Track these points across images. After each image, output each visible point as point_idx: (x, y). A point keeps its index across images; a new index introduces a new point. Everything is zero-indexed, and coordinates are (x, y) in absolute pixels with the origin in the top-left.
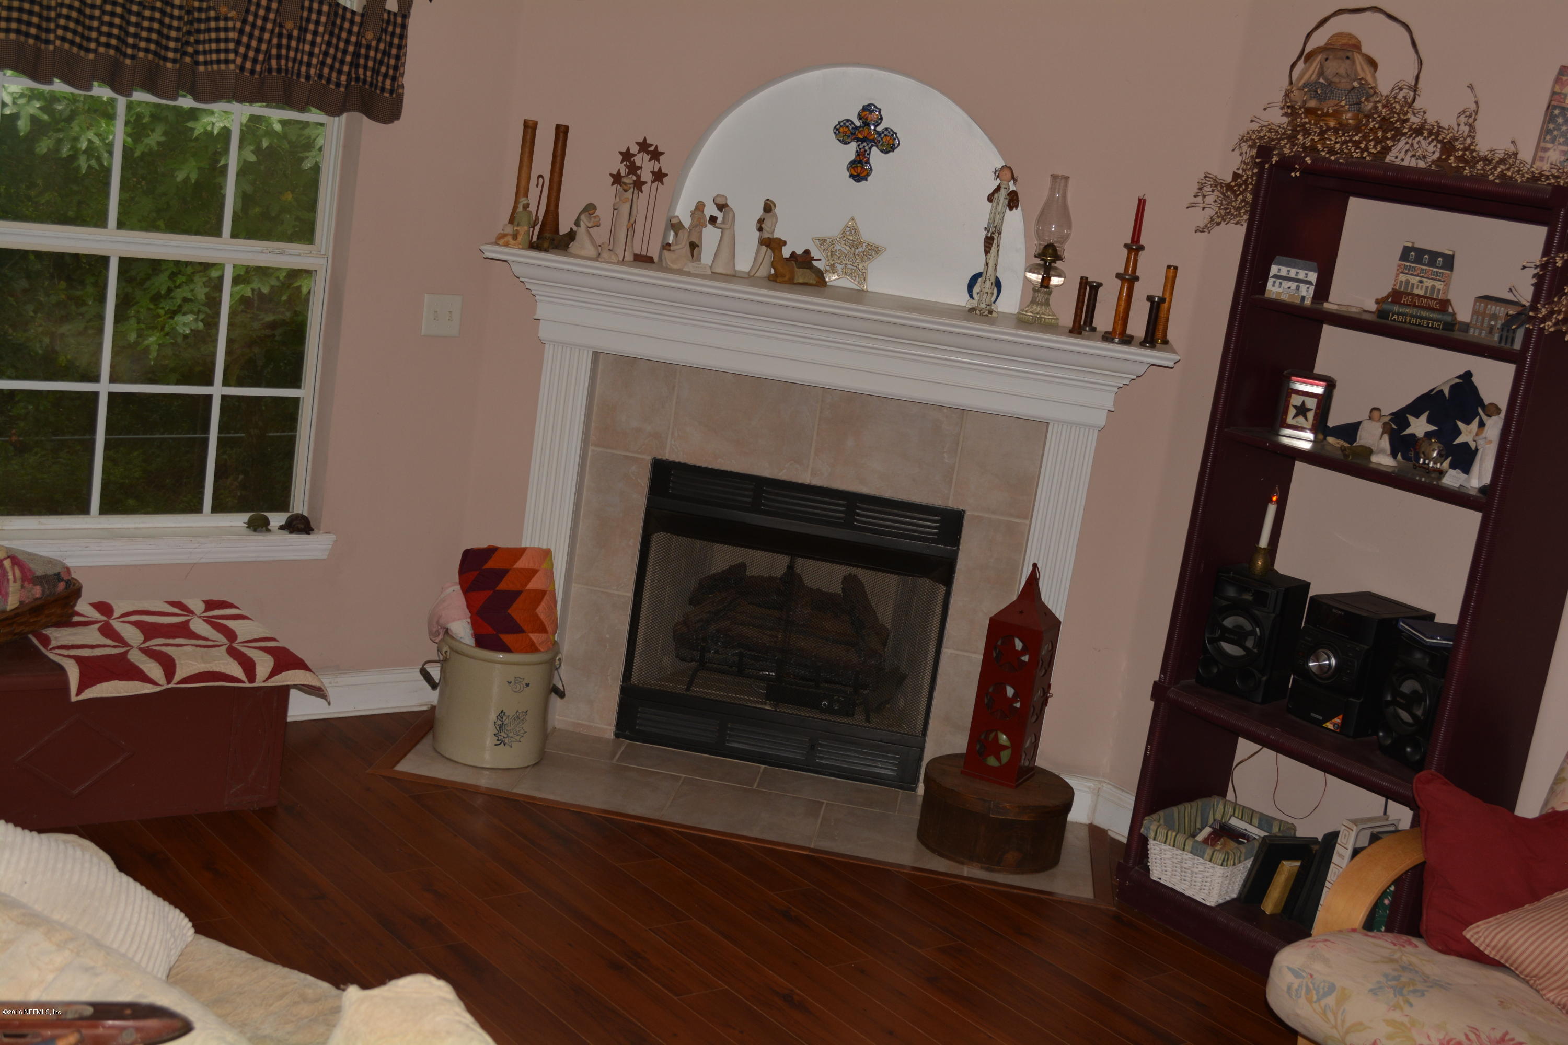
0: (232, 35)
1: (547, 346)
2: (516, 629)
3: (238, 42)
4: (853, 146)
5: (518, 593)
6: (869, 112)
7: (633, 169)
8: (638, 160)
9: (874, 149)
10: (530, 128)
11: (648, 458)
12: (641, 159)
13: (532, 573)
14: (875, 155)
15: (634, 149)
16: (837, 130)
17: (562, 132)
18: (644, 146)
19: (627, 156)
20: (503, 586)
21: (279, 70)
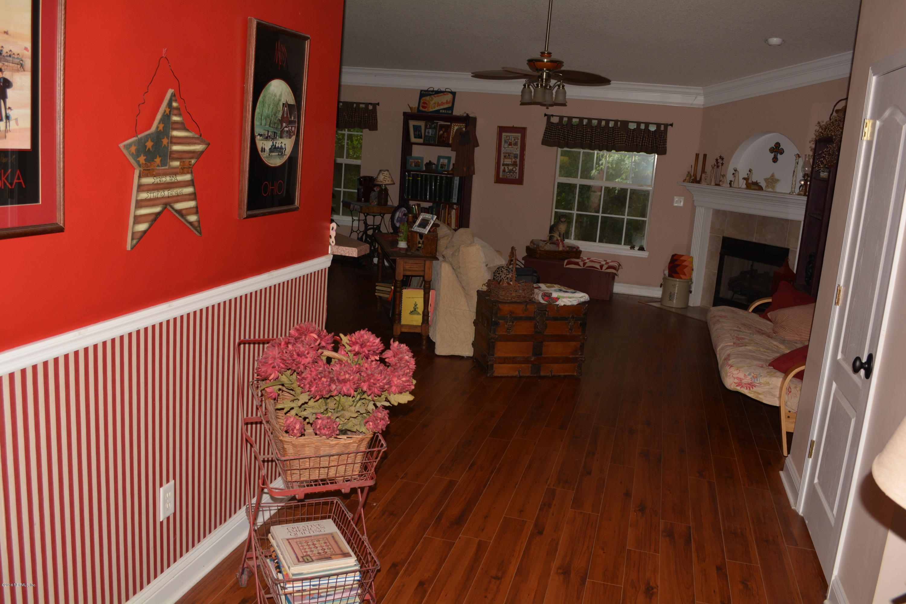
0: (624, 140)
1: (697, 207)
2: (678, 273)
3: (625, 142)
4: (773, 154)
5: (679, 265)
6: (778, 145)
7: (717, 163)
8: (719, 161)
9: (779, 154)
10: (697, 155)
11: (721, 236)
12: (720, 161)
13: (684, 261)
14: (779, 156)
15: (718, 158)
16: (770, 150)
17: (705, 156)
18: (720, 157)
19: (717, 160)
20: (676, 263)
21: (636, 145)
